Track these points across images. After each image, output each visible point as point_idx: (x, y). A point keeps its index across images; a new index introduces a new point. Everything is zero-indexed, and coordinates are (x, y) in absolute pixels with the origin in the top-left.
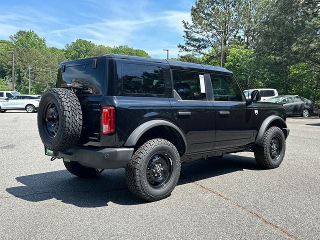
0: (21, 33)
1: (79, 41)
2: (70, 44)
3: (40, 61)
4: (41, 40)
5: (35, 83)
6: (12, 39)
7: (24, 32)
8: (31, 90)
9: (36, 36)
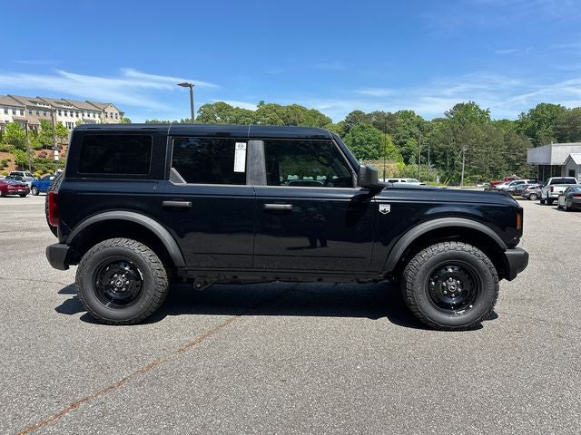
0: (458, 107)
1: (541, 107)
2: (527, 112)
3: (478, 139)
4: (483, 112)
5: (471, 168)
6: (447, 115)
7: (462, 105)
8: (465, 177)
9: (477, 107)
